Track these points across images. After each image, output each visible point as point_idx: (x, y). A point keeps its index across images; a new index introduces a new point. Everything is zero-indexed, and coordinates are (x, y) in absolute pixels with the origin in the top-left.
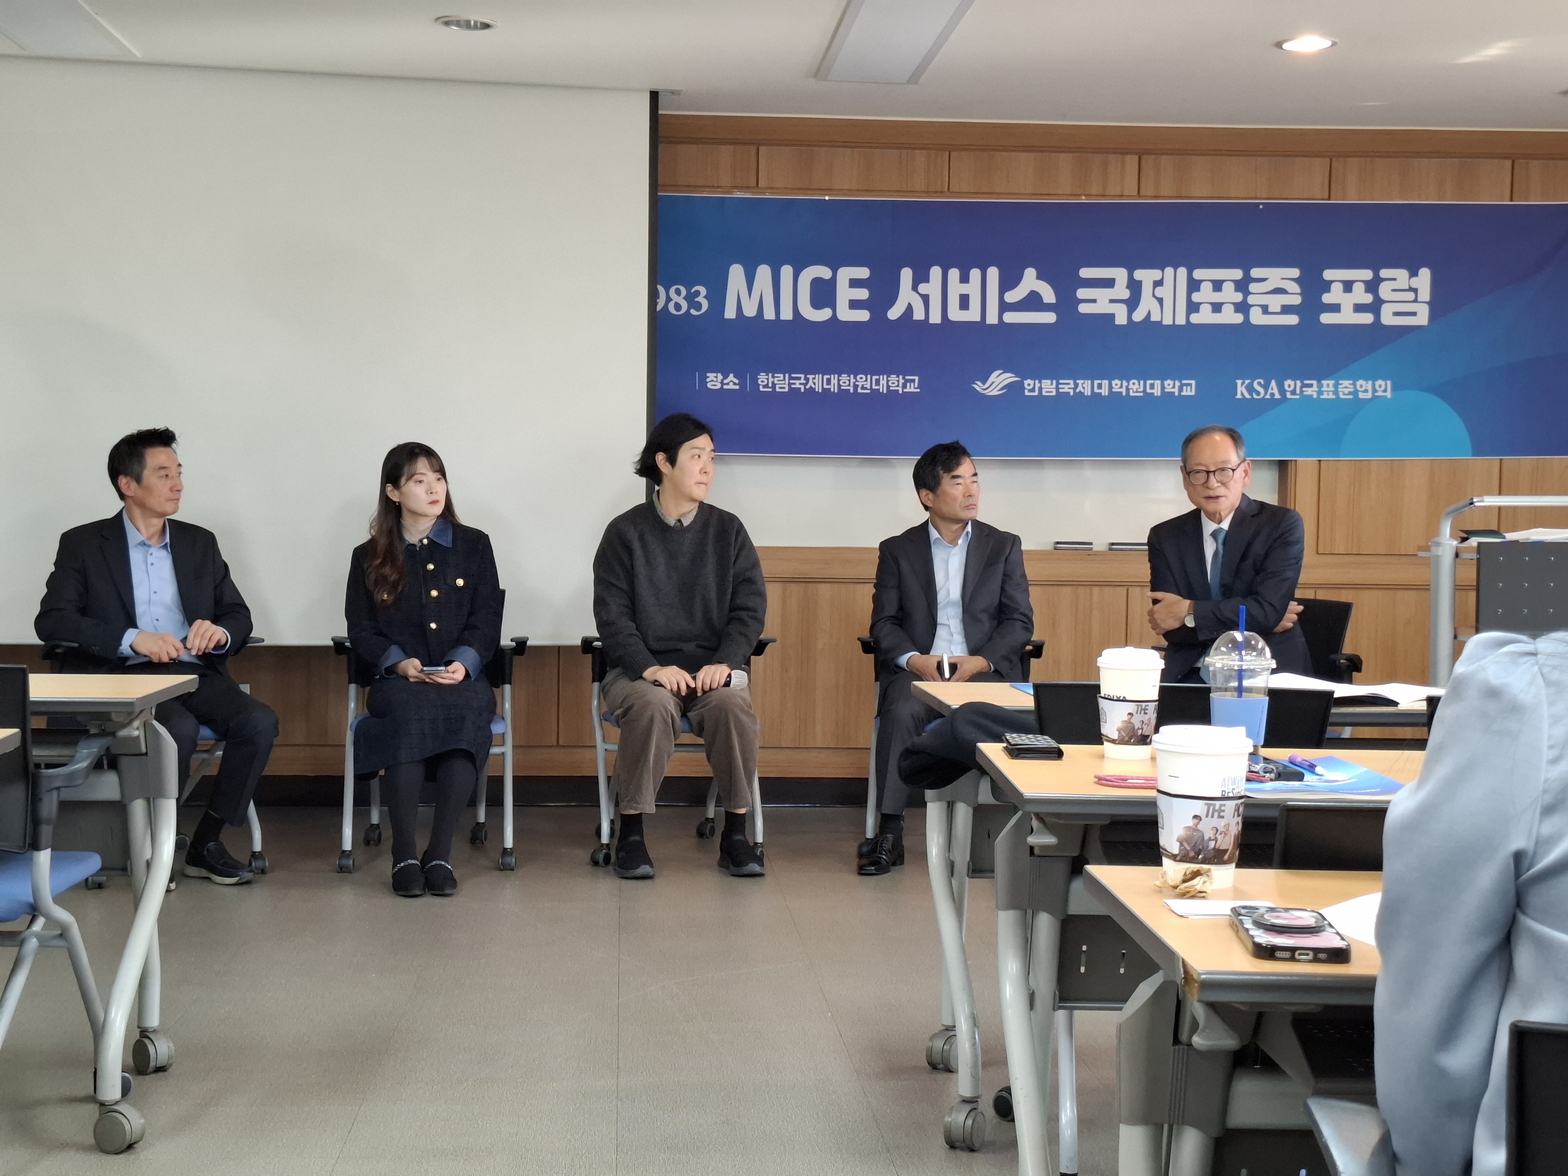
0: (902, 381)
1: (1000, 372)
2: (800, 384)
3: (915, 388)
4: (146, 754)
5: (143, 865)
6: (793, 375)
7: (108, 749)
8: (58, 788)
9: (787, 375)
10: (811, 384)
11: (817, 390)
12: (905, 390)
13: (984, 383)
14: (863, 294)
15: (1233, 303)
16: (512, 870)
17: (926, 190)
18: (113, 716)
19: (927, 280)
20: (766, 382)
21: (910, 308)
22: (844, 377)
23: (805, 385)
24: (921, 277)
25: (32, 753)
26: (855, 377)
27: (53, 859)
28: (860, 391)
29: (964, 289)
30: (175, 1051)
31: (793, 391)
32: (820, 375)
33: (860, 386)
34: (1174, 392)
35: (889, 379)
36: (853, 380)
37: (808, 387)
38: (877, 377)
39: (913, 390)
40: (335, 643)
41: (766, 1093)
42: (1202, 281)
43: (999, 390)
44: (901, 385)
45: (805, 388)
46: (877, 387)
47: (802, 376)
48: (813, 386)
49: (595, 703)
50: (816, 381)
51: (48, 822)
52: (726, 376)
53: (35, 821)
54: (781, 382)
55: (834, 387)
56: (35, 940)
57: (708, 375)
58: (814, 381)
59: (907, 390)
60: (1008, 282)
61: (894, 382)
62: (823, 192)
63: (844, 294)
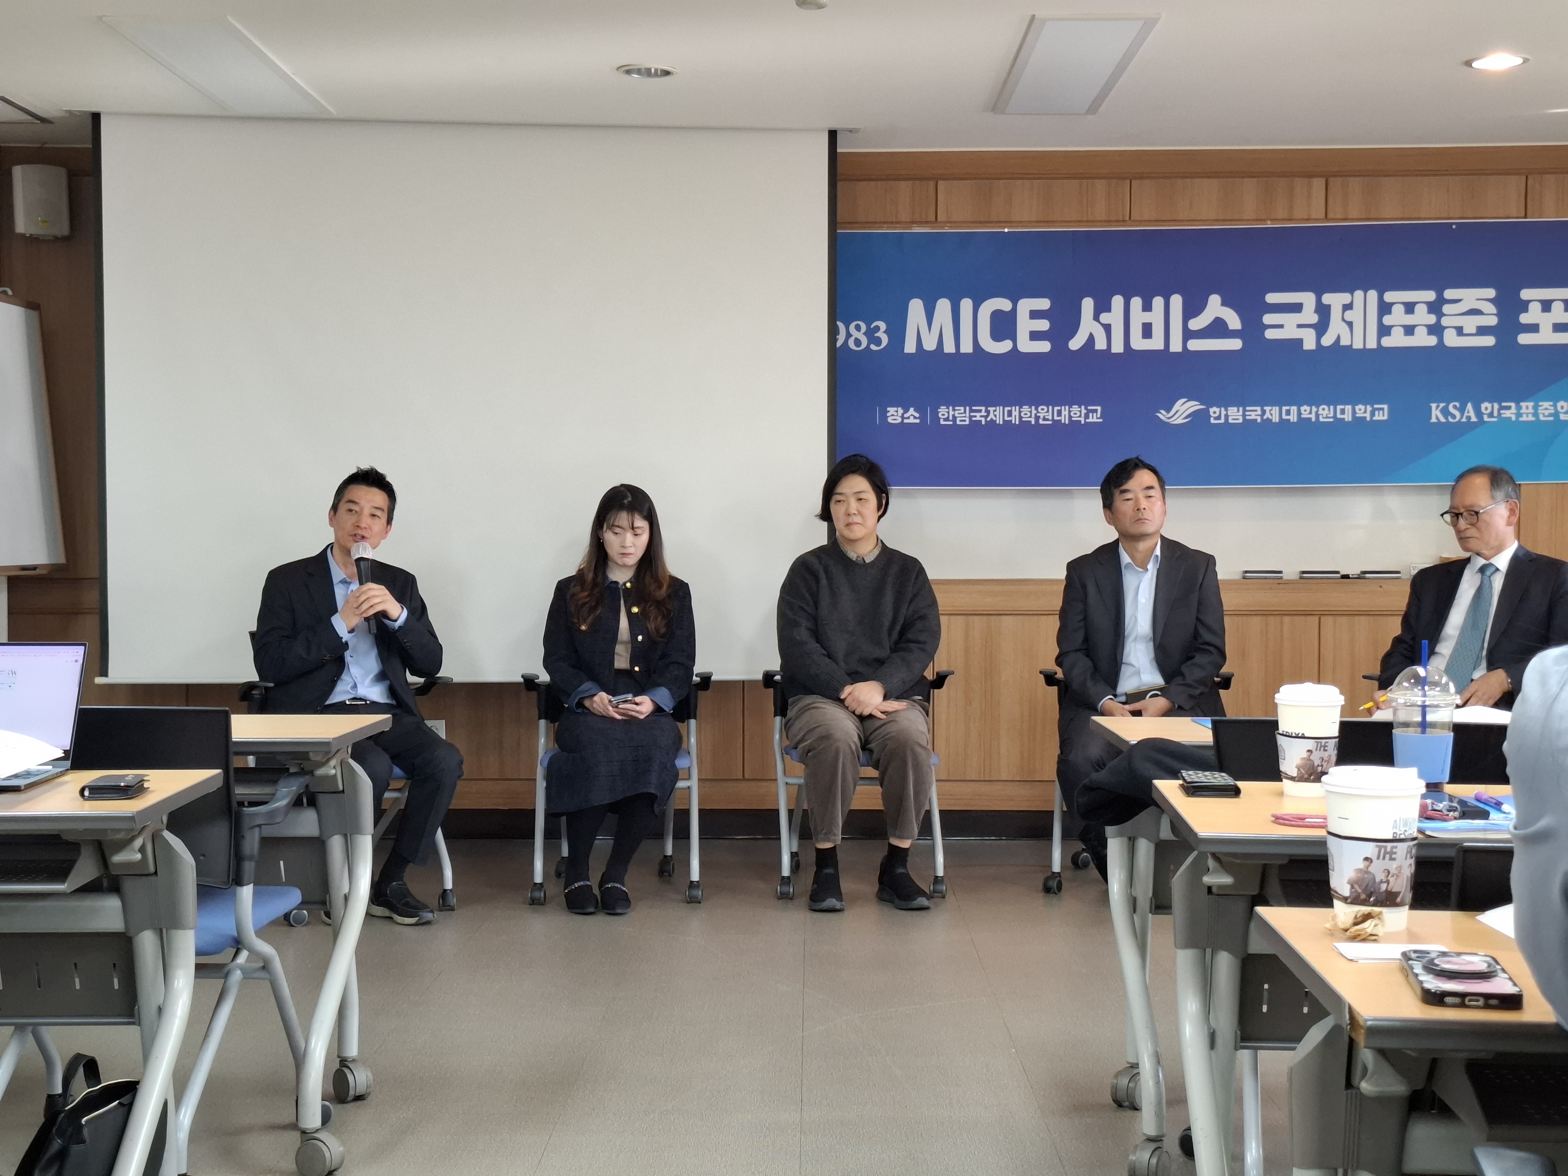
0: (1084, 411)
1: (1185, 400)
2: (981, 416)
3: (1097, 418)
4: (343, 790)
5: (341, 900)
6: (974, 408)
7: (307, 786)
8: (260, 826)
9: (968, 408)
10: (991, 416)
11: (998, 422)
12: (1087, 421)
13: (1168, 411)
14: (1043, 325)
15: (1426, 326)
16: (700, 903)
17: (1107, 219)
18: (311, 754)
19: (1109, 310)
20: (946, 416)
21: (1091, 339)
22: (1026, 409)
23: (986, 417)
24: (1103, 307)
25: (234, 791)
26: (1036, 409)
27: (255, 893)
28: (1041, 422)
29: (1147, 317)
30: (374, 1080)
31: (975, 424)
32: (1001, 408)
33: (1042, 417)
34: (1366, 417)
35: (1071, 409)
36: (1034, 412)
37: (989, 419)
38: (1059, 408)
39: (1095, 420)
40: (525, 680)
41: (949, 1128)
42: (1394, 303)
43: (1184, 419)
44: (1083, 415)
45: (986, 421)
46: (1059, 418)
47: (983, 408)
48: (994, 419)
49: (777, 736)
50: (997, 413)
51: (251, 858)
52: (906, 411)
53: (238, 857)
54: (962, 415)
55: (1015, 419)
56: (239, 972)
57: (888, 409)
58: (995, 413)
59: (1090, 420)
60: (1192, 310)
61: (1077, 413)
62: (1002, 225)
63: (1025, 325)
